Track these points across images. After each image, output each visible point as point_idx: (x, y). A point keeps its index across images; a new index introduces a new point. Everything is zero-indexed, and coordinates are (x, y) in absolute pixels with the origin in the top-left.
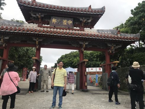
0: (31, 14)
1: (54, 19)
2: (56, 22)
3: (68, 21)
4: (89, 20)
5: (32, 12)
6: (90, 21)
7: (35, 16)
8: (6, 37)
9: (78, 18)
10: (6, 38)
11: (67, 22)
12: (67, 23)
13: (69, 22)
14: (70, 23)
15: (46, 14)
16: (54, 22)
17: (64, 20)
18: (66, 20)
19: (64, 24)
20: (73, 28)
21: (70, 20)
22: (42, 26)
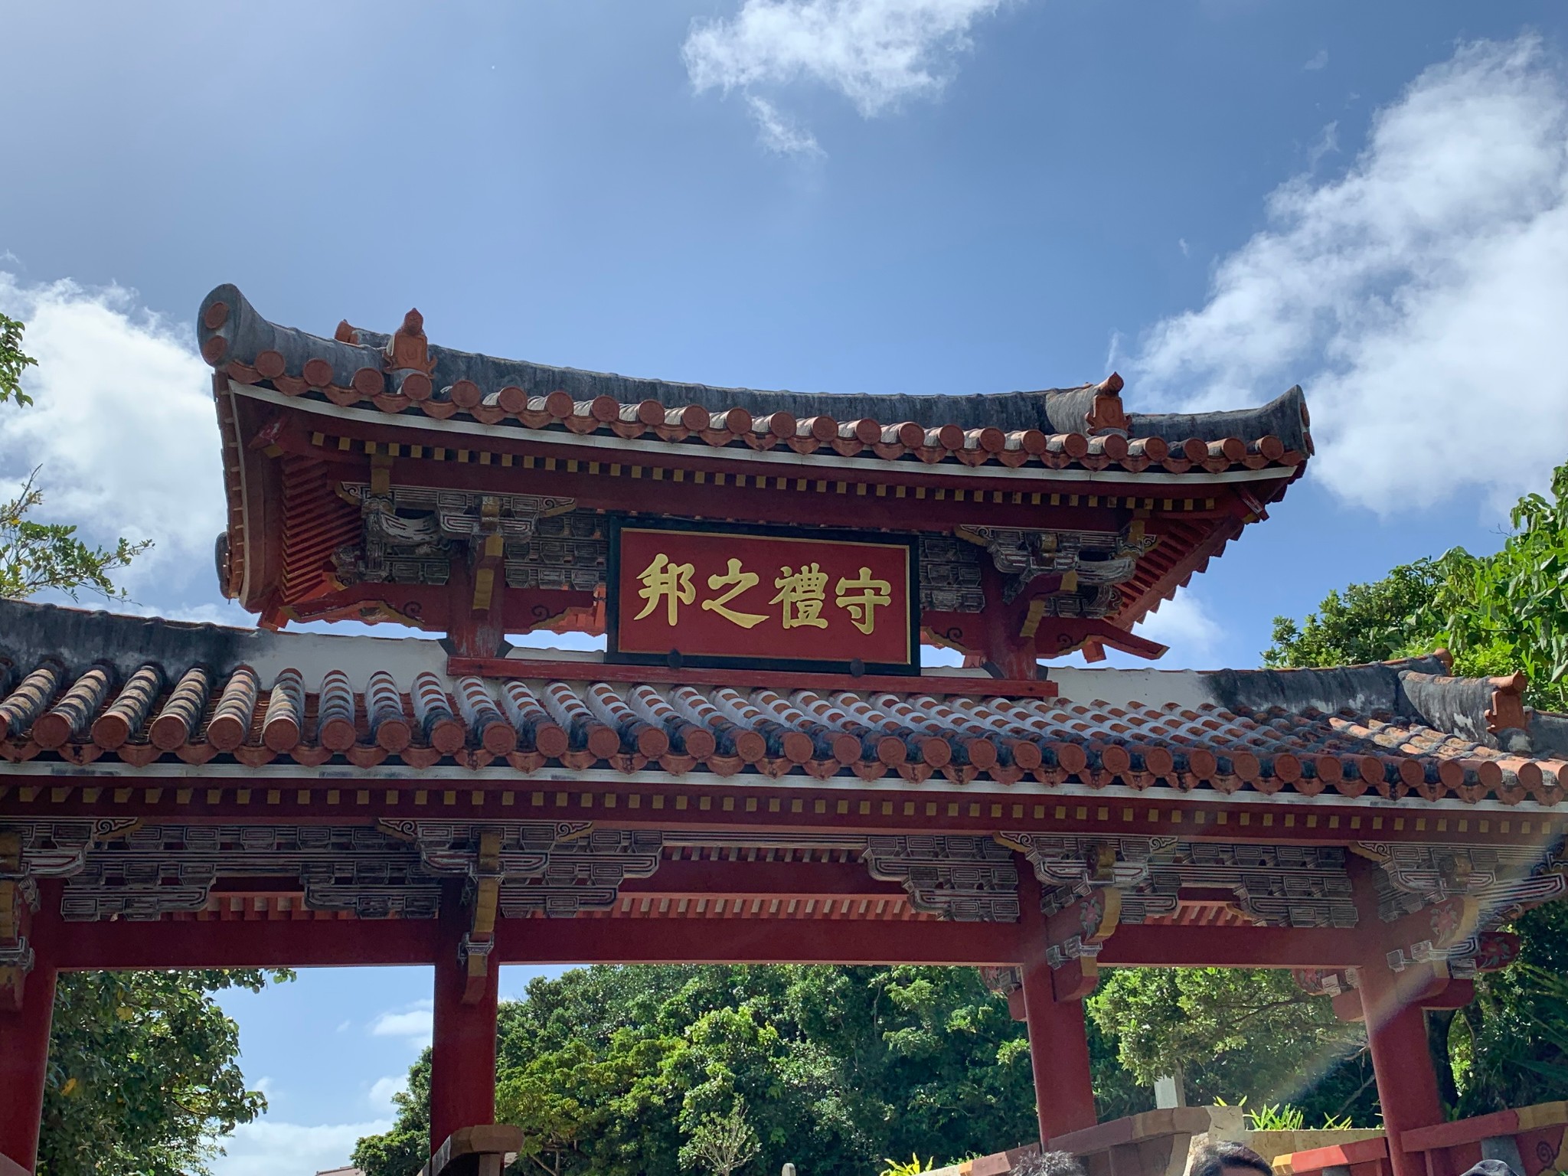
1: (661, 559)
2: (688, 598)
3: (843, 584)
4: (1108, 556)
5: (379, 484)
6: (1116, 569)
7: (410, 530)
8: (44, 845)
11: (830, 590)
12: (829, 608)
13: (850, 592)
14: (869, 598)
16: (664, 598)
17: (786, 570)
18: (815, 574)
19: (795, 623)
20: (915, 668)
21: (865, 572)
22: (500, 656)
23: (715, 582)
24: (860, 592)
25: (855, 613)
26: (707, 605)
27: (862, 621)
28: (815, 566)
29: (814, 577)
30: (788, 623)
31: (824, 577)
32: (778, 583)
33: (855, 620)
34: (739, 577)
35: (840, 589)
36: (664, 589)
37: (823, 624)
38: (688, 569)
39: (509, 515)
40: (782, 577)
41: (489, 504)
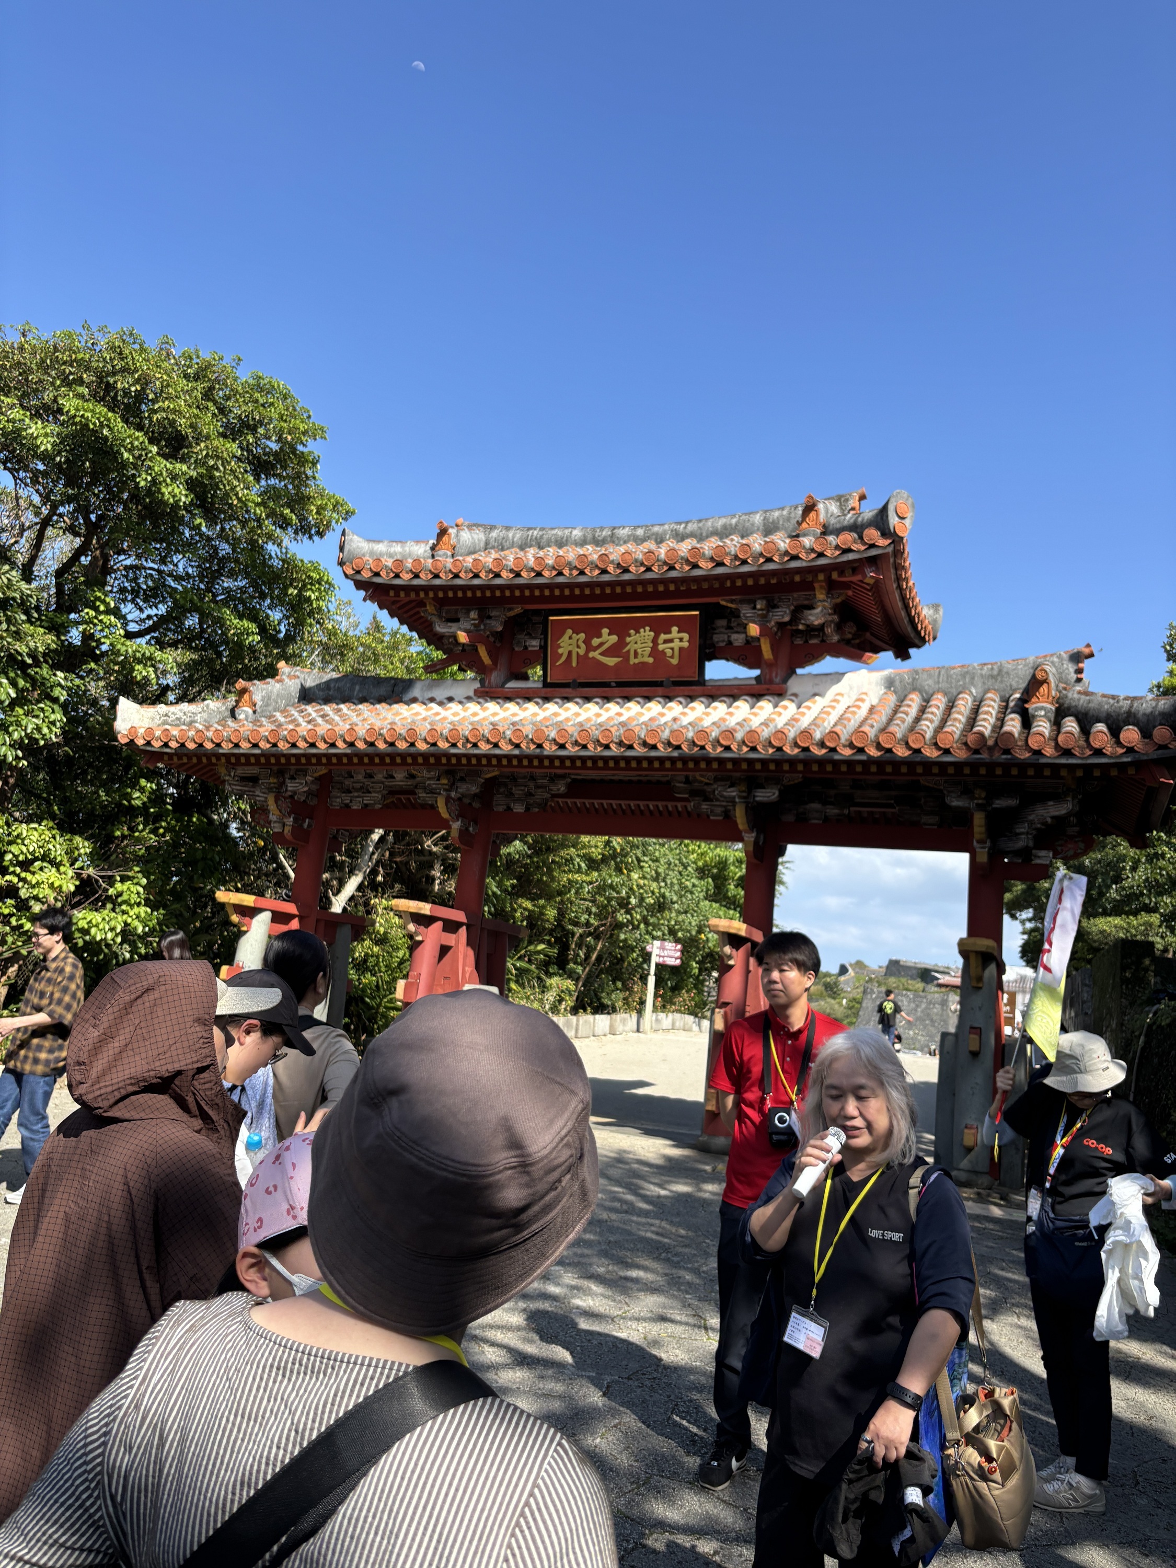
0: (430, 625)
1: (569, 632)
2: (582, 652)
3: (663, 637)
4: (811, 607)
5: (430, 608)
6: (816, 617)
8: (292, 778)
9: (723, 603)
10: (291, 786)
11: (655, 641)
12: (655, 652)
13: (666, 641)
14: (676, 644)
15: (518, 610)
16: (570, 653)
17: (632, 632)
18: (648, 633)
19: (636, 661)
20: (701, 681)
21: (675, 629)
22: (503, 686)
23: (595, 642)
24: (671, 641)
25: (669, 653)
26: (591, 654)
27: (672, 657)
28: (647, 628)
29: (647, 634)
30: (633, 661)
31: (652, 634)
32: (628, 639)
33: (668, 657)
34: (608, 638)
35: (660, 640)
36: (570, 648)
37: (651, 660)
38: (582, 636)
39: (489, 617)
40: (630, 636)
41: (473, 614)
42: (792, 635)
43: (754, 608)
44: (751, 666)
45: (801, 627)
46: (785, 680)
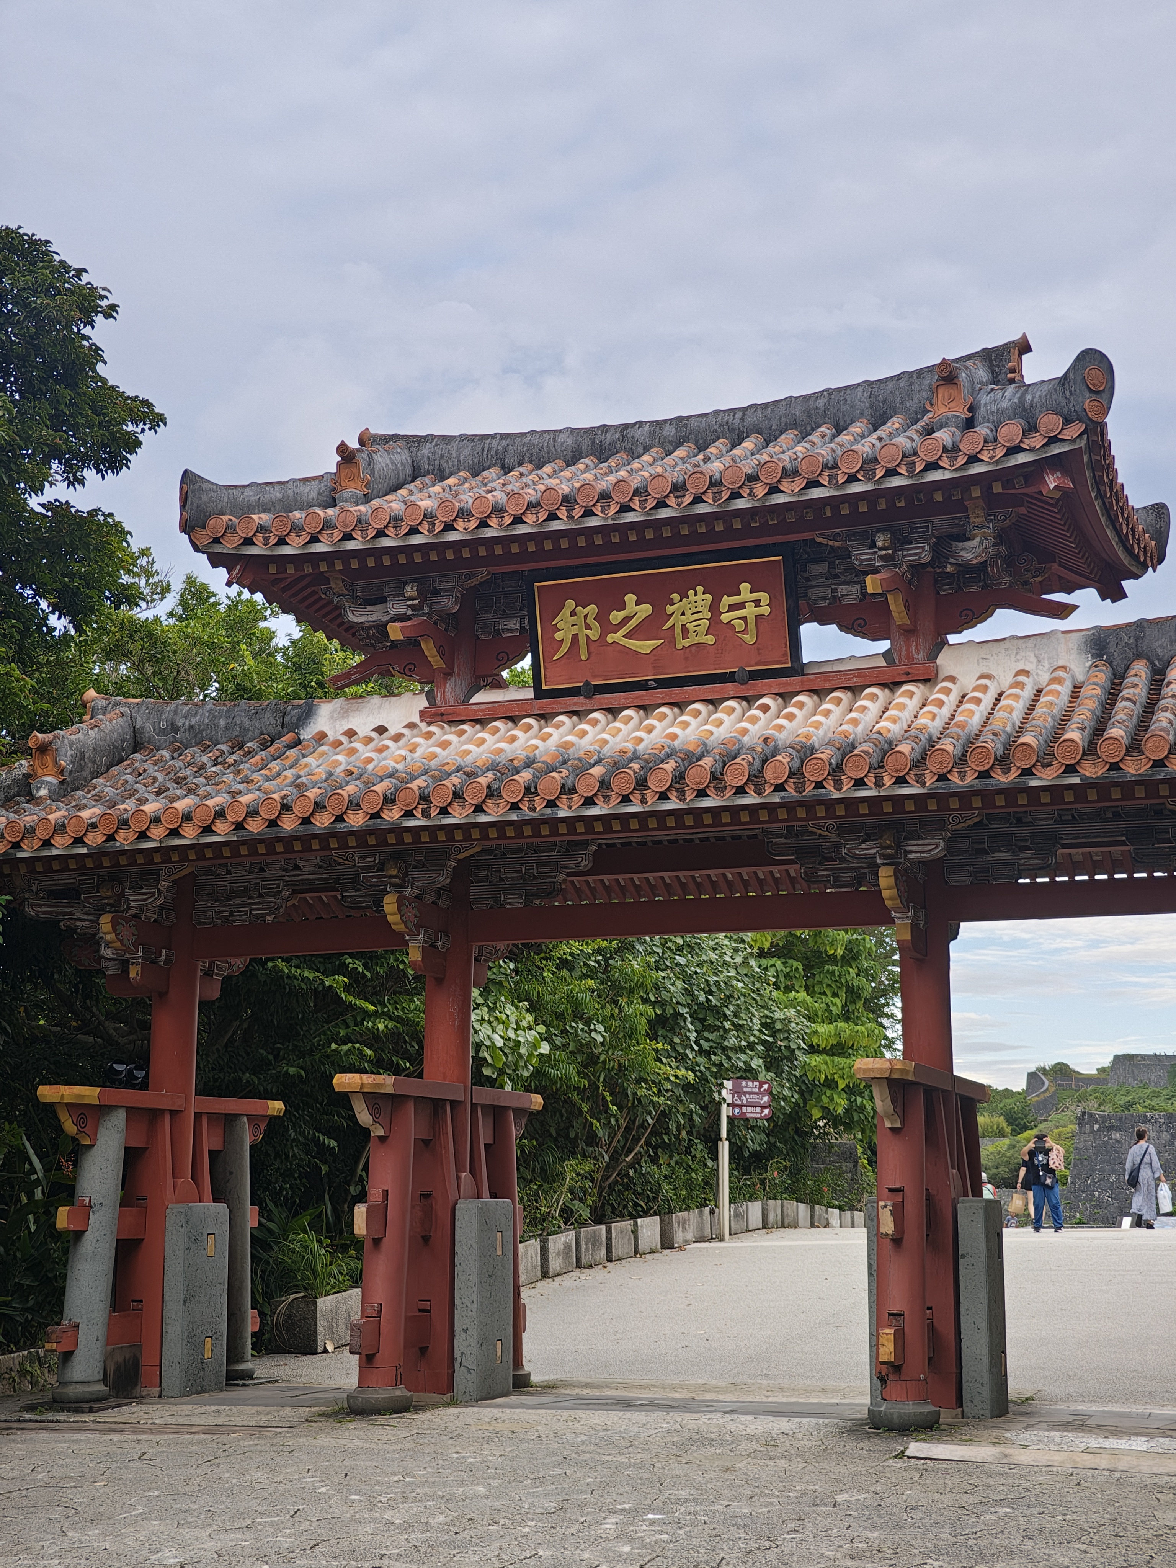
0: (335, 611)
1: (571, 604)
2: (594, 635)
3: (727, 600)
4: (964, 537)
5: (337, 586)
6: (972, 550)
7: (375, 615)
8: (136, 887)
9: (820, 540)
11: (714, 608)
12: (716, 626)
13: (732, 608)
14: (750, 611)
15: (482, 575)
17: (675, 596)
18: (701, 596)
19: (687, 643)
20: (797, 668)
21: (745, 587)
22: (466, 700)
23: (616, 616)
25: (739, 625)
26: (610, 638)
27: (745, 632)
28: (700, 589)
29: (701, 598)
30: (682, 643)
31: (709, 597)
32: (670, 609)
33: (738, 632)
34: (637, 610)
35: (723, 607)
36: (575, 629)
37: (711, 640)
38: (592, 609)
39: (436, 592)
40: (673, 604)
41: (410, 590)
42: (936, 581)
43: (873, 545)
44: (875, 637)
45: (949, 569)
46: (933, 657)
